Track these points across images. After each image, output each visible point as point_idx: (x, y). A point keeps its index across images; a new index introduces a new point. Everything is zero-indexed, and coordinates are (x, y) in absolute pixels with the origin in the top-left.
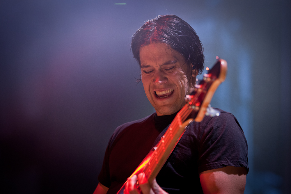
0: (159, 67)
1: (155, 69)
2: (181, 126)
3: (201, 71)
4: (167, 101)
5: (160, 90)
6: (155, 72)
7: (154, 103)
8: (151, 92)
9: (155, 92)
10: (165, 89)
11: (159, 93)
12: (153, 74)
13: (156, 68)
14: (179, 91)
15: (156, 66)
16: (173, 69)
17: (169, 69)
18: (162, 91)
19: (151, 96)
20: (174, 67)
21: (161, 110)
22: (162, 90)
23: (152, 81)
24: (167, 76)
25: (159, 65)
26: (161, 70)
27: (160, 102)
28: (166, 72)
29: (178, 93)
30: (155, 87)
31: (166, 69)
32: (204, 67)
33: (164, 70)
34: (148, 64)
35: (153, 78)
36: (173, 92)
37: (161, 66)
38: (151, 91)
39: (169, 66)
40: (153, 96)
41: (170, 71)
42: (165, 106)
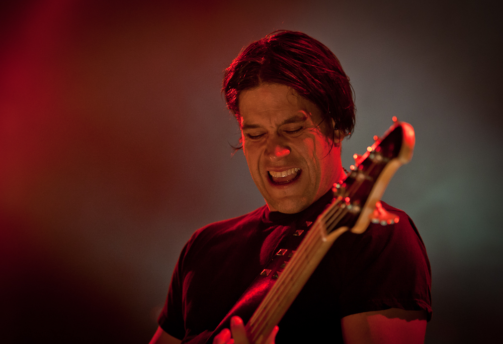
0: (275, 128)
1: (268, 132)
2: (325, 239)
3: (350, 132)
4: (289, 190)
5: (278, 169)
6: (268, 137)
7: (268, 192)
8: (261, 173)
9: (268, 172)
10: (287, 168)
11: (276, 175)
12: (264, 139)
13: (269, 129)
14: (311, 172)
15: (270, 126)
16: (301, 131)
17: (294, 131)
18: (281, 171)
19: (262, 181)
20: (301, 128)
21: (279, 206)
22: (281, 169)
23: (263, 153)
24: (290, 144)
25: (276, 125)
26: (279, 134)
27: (277, 192)
28: (288, 136)
29: (309, 175)
30: (267, 163)
31: (289, 132)
32: (355, 127)
33: (284, 132)
34: (255, 123)
35: (264, 147)
36: (299, 173)
37: (278, 126)
38: (261, 171)
39: (292, 126)
40: (265, 180)
41: (296, 135)
42: (286, 198)
